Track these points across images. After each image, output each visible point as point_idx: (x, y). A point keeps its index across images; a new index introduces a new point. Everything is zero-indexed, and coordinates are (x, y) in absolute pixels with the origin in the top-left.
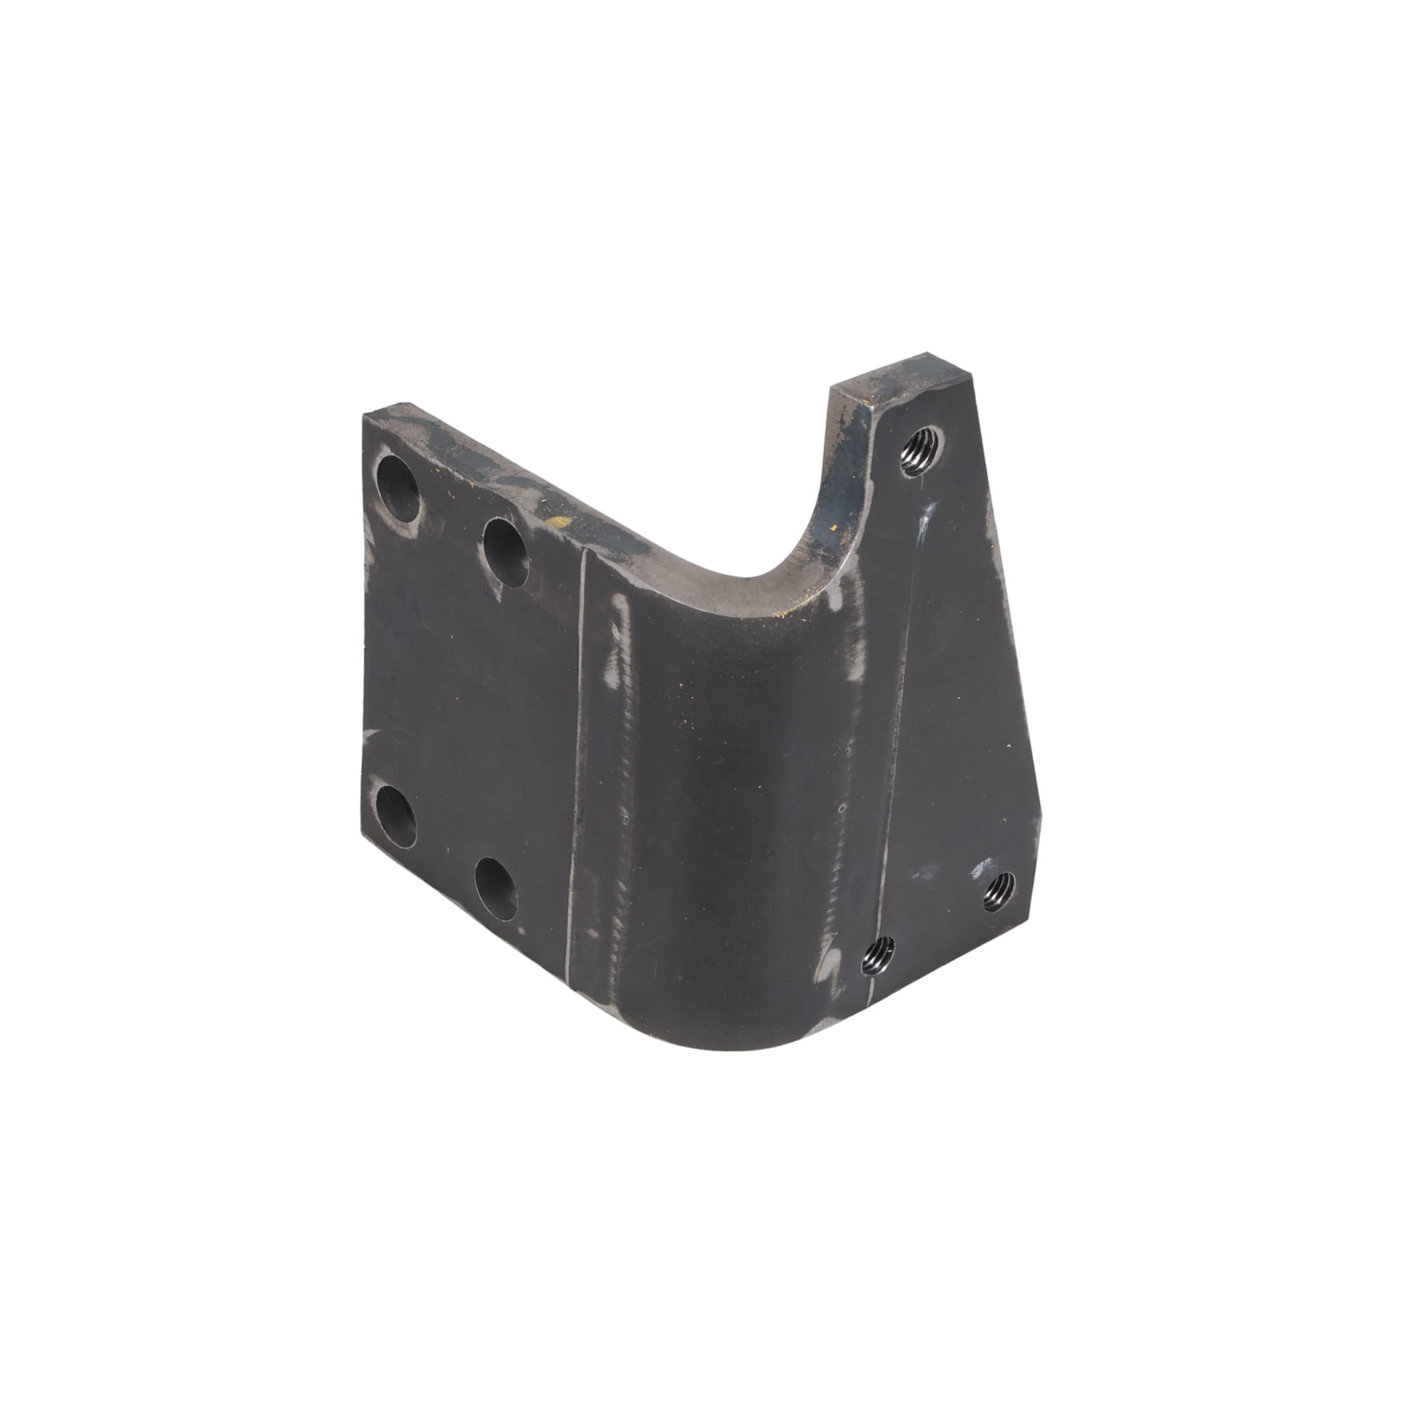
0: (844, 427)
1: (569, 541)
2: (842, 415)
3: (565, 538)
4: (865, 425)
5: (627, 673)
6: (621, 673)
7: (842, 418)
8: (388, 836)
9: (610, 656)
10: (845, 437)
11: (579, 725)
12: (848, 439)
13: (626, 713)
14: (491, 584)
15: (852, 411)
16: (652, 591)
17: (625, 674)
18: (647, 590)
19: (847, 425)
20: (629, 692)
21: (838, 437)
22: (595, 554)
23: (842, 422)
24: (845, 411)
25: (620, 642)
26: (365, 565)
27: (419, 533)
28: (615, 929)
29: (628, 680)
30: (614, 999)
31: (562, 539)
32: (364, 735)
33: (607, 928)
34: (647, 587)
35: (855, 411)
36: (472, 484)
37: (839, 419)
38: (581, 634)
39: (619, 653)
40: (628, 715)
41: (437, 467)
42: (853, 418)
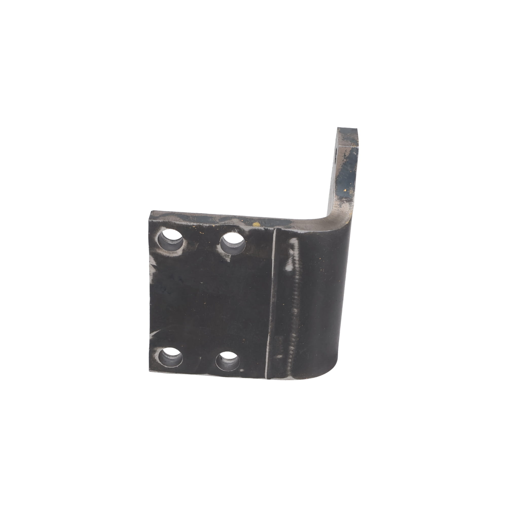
0: (346, 157)
1: (267, 229)
2: (345, 153)
3: (265, 228)
4: (355, 154)
5: (297, 263)
6: (294, 263)
7: (345, 154)
8: (165, 366)
9: (289, 260)
10: (346, 160)
11: (272, 289)
12: (348, 160)
13: (296, 277)
14: (225, 257)
15: (349, 151)
16: (309, 232)
17: (296, 264)
18: (307, 233)
19: (347, 156)
20: (297, 269)
21: (343, 161)
22: (281, 229)
23: (345, 155)
24: (346, 152)
25: (293, 254)
26: (150, 274)
27: (183, 253)
28: (290, 350)
29: (297, 266)
30: (290, 374)
31: (264, 229)
32: (150, 335)
33: (286, 352)
34: (306, 231)
35: (350, 151)
36: (214, 226)
37: (344, 155)
38: (273, 258)
39: (293, 258)
40: (297, 277)
41: (194, 225)
42: (350, 153)
